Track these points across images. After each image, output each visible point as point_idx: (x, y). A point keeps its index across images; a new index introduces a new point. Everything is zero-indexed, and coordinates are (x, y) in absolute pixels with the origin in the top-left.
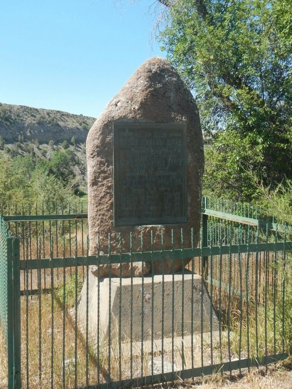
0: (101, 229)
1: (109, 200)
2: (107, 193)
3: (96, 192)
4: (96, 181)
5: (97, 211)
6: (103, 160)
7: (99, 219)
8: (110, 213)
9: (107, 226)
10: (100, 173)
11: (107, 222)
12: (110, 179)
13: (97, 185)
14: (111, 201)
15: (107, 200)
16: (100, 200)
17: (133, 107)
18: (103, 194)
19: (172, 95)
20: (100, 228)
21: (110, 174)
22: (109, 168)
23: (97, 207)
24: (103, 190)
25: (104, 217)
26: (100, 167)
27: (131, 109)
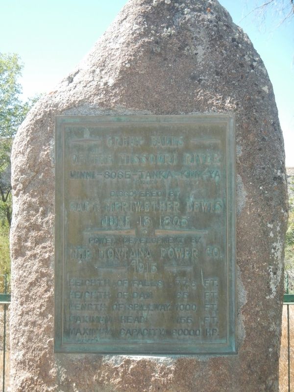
0: (29, 356)
1: (46, 291)
2: (43, 275)
3: (21, 272)
4: (21, 247)
5: (22, 315)
6: (34, 200)
7: (24, 331)
8: (46, 320)
9: (41, 350)
10: (29, 229)
11: (41, 340)
12: (48, 244)
13: (23, 255)
14: (48, 294)
15: (41, 290)
16: (29, 290)
17: (104, 80)
18: (33, 277)
19: (200, 50)
20: (26, 353)
21: (48, 232)
22: (46, 219)
23: (22, 304)
24: (35, 268)
25: (35, 330)
26: (28, 215)
27: (98, 86)
